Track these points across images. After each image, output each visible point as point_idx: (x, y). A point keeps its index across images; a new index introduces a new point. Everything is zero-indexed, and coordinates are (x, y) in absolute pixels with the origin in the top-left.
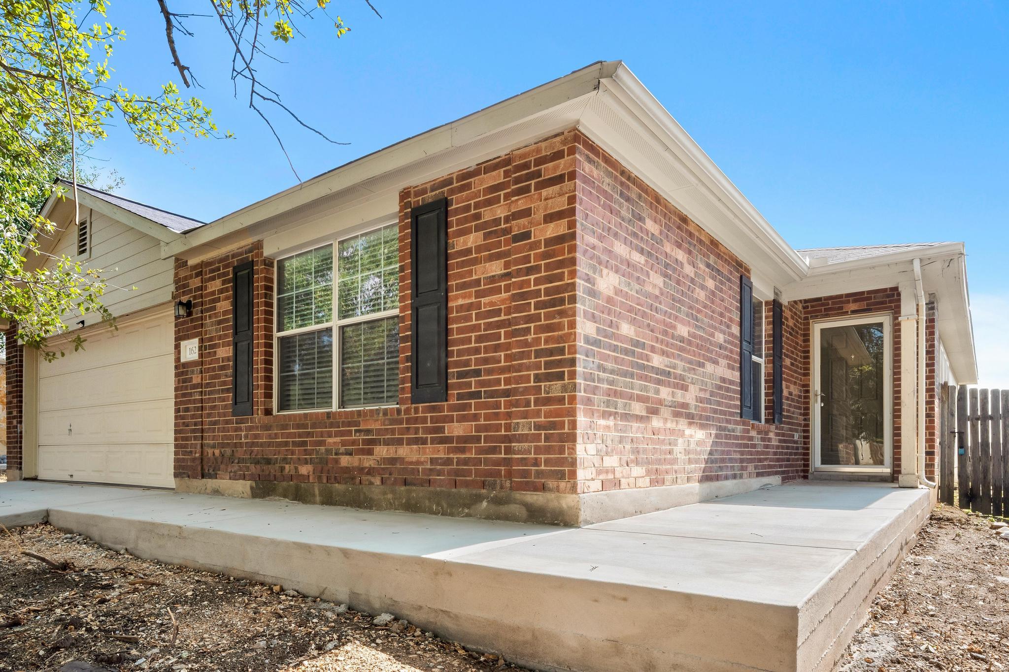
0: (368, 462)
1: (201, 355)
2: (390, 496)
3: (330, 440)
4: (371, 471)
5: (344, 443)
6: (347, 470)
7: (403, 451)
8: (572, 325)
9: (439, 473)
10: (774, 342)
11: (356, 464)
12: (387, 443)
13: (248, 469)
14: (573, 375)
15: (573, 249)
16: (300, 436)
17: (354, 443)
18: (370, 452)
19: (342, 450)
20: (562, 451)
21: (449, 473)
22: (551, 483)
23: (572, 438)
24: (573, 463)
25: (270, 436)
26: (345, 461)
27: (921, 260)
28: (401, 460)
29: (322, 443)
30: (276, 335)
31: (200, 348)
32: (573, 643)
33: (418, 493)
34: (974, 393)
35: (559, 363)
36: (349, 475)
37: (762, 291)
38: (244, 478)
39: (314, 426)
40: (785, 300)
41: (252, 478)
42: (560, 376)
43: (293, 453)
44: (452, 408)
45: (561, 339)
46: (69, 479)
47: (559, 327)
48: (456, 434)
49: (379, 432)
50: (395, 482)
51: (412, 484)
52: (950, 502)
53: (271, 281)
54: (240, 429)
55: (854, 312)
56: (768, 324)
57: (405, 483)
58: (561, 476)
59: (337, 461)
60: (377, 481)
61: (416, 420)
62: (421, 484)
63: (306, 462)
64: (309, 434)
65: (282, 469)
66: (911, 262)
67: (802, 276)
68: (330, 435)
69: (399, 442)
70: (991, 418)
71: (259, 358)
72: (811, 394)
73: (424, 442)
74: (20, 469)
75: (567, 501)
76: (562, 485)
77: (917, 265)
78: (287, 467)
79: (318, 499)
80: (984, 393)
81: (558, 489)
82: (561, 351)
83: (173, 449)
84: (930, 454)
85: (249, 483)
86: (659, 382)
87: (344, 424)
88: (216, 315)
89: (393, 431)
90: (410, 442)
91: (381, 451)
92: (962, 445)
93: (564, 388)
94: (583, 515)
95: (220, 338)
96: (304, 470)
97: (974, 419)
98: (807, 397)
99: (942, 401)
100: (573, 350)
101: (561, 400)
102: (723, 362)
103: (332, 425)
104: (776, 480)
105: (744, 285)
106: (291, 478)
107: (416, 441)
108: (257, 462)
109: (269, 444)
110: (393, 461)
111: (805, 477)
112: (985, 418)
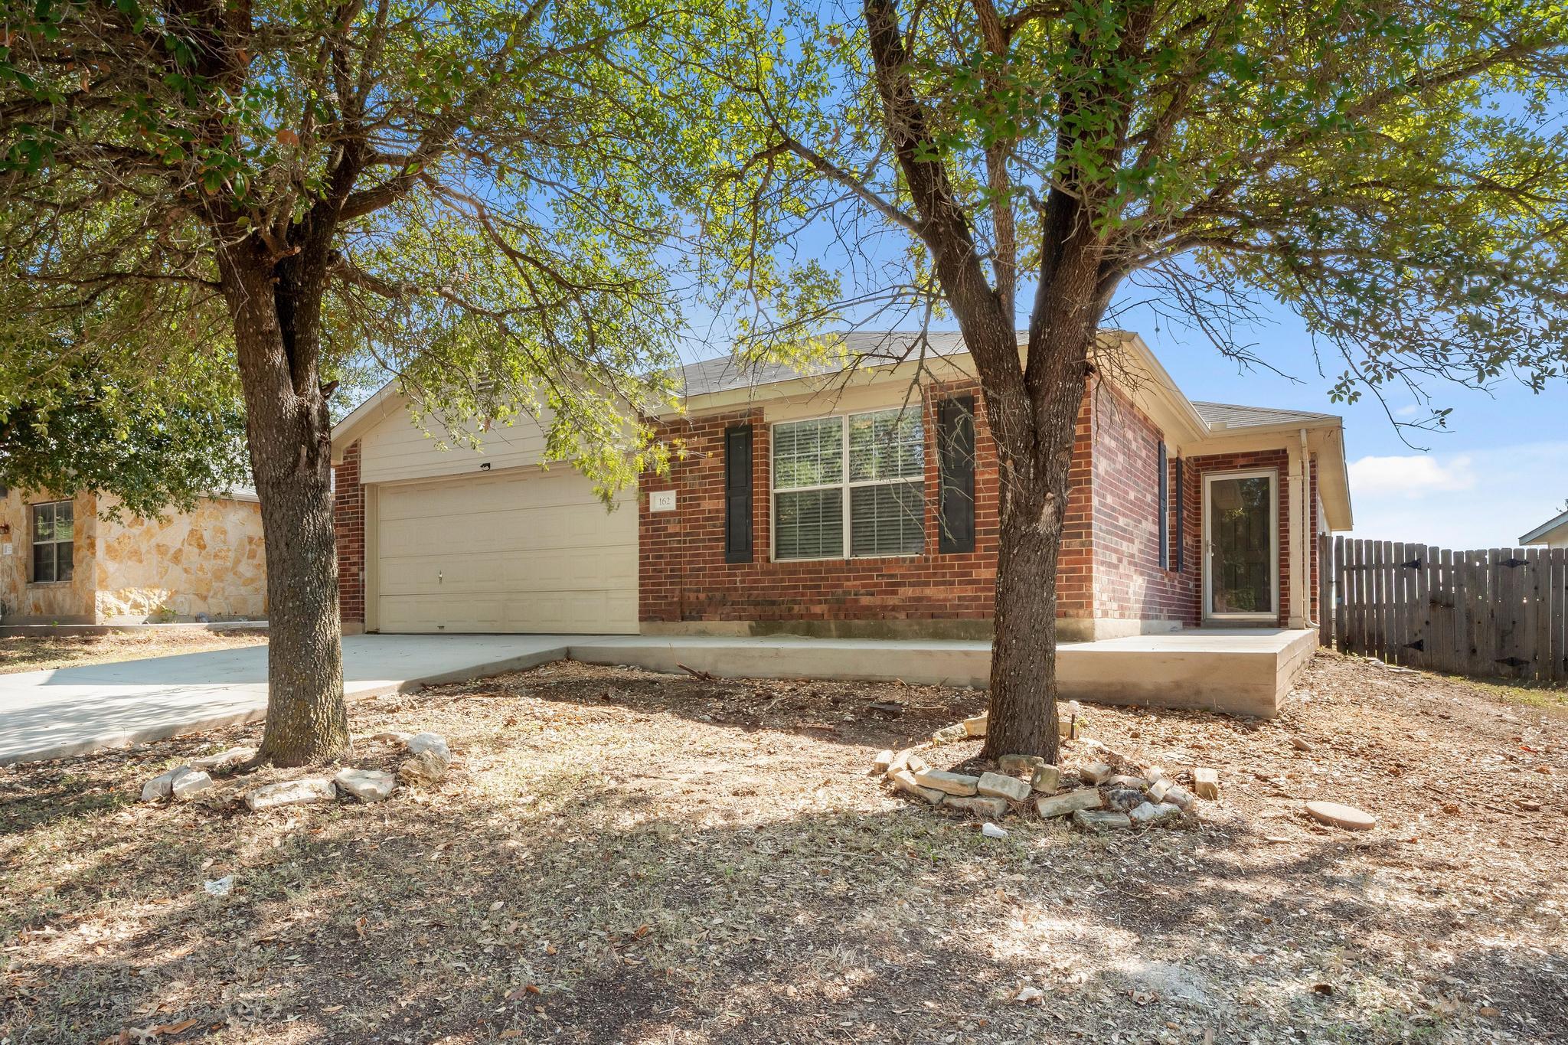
0: (892, 600)
1: (678, 507)
2: (916, 627)
3: (846, 583)
4: (894, 608)
5: (864, 586)
6: (868, 608)
7: (929, 591)
8: (1089, 499)
9: (967, 607)
10: (1177, 497)
11: (878, 603)
12: (912, 585)
13: (744, 610)
14: (1089, 535)
15: (1089, 446)
16: (811, 580)
17: (876, 585)
18: (895, 593)
19: (863, 591)
20: (1080, 588)
21: (977, 607)
22: (1071, 611)
23: (1089, 579)
24: (1091, 596)
25: (774, 581)
26: (865, 600)
27: (1308, 431)
28: (929, 599)
29: (840, 586)
30: (773, 491)
31: (678, 500)
32: (1150, 687)
33: (943, 623)
34: (1349, 542)
35: (1078, 526)
36: (869, 612)
37: (1171, 452)
38: (740, 618)
39: (828, 571)
40: (1183, 458)
41: (750, 618)
42: (1079, 535)
43: (803, 595)
44: (978, 557)
45: (1079, 509)
46: (437, 630)
47: (1078, 500)
48: (983, 577)
49: (903, 576)
50: (922, 616)
51: (939, 617)
52: (1329, 646)
53: (768, 442)
54: (735, 575)
55: (1242, 466)
56: (1172, 479)
57: (932, 616)
58: (1081, 606)
59: (856, 601)
60: (902, 616)
61: (943, 567)
62: (949, 616)
63: (820, 602)
64: (822, 579)
65: (790, 609)
66: (1299, 431)
67: (1204, 438)
68: (848, 579)
69: (927, 584)
70: (1365, 568)
71: (758, 512)
72: (1202, 544)
73: (952, 583)
74: (363, 621)
75: (1084, 624)
76: (1081, 612)
77: (1303, 434)
78: (796, 607)
79: (834, 633)
80: (1359, 543)
81: (1077, 616)
82: (1080, 518)
83: (637, 595)
84: (1313, 600)
85: (746, 623)
86: (1123, 538)
87: (864, 570)
88: (699, 470)
89: (919, 576)
90: (936, 584)
91: (907, 592)
92: (1340, 594)
93: (1083, 544)
94: (1097, 633)
95: (706, 491)
96: (817, 609)
97: (1350, 569)
98: (1199, 547)
99: (1321, 552)
100: (1089, 517)
101: (1080, 552)
102: (1150, 518)
103: (850, 571)
104: (1178, 624)
105: (1161, 449)
106: (802, 617)
107: (944, 583)
108: (756, 604)
109: (773, 588)
110: (919, 599)
111: (1198, 625)
112: (1359, 567)
